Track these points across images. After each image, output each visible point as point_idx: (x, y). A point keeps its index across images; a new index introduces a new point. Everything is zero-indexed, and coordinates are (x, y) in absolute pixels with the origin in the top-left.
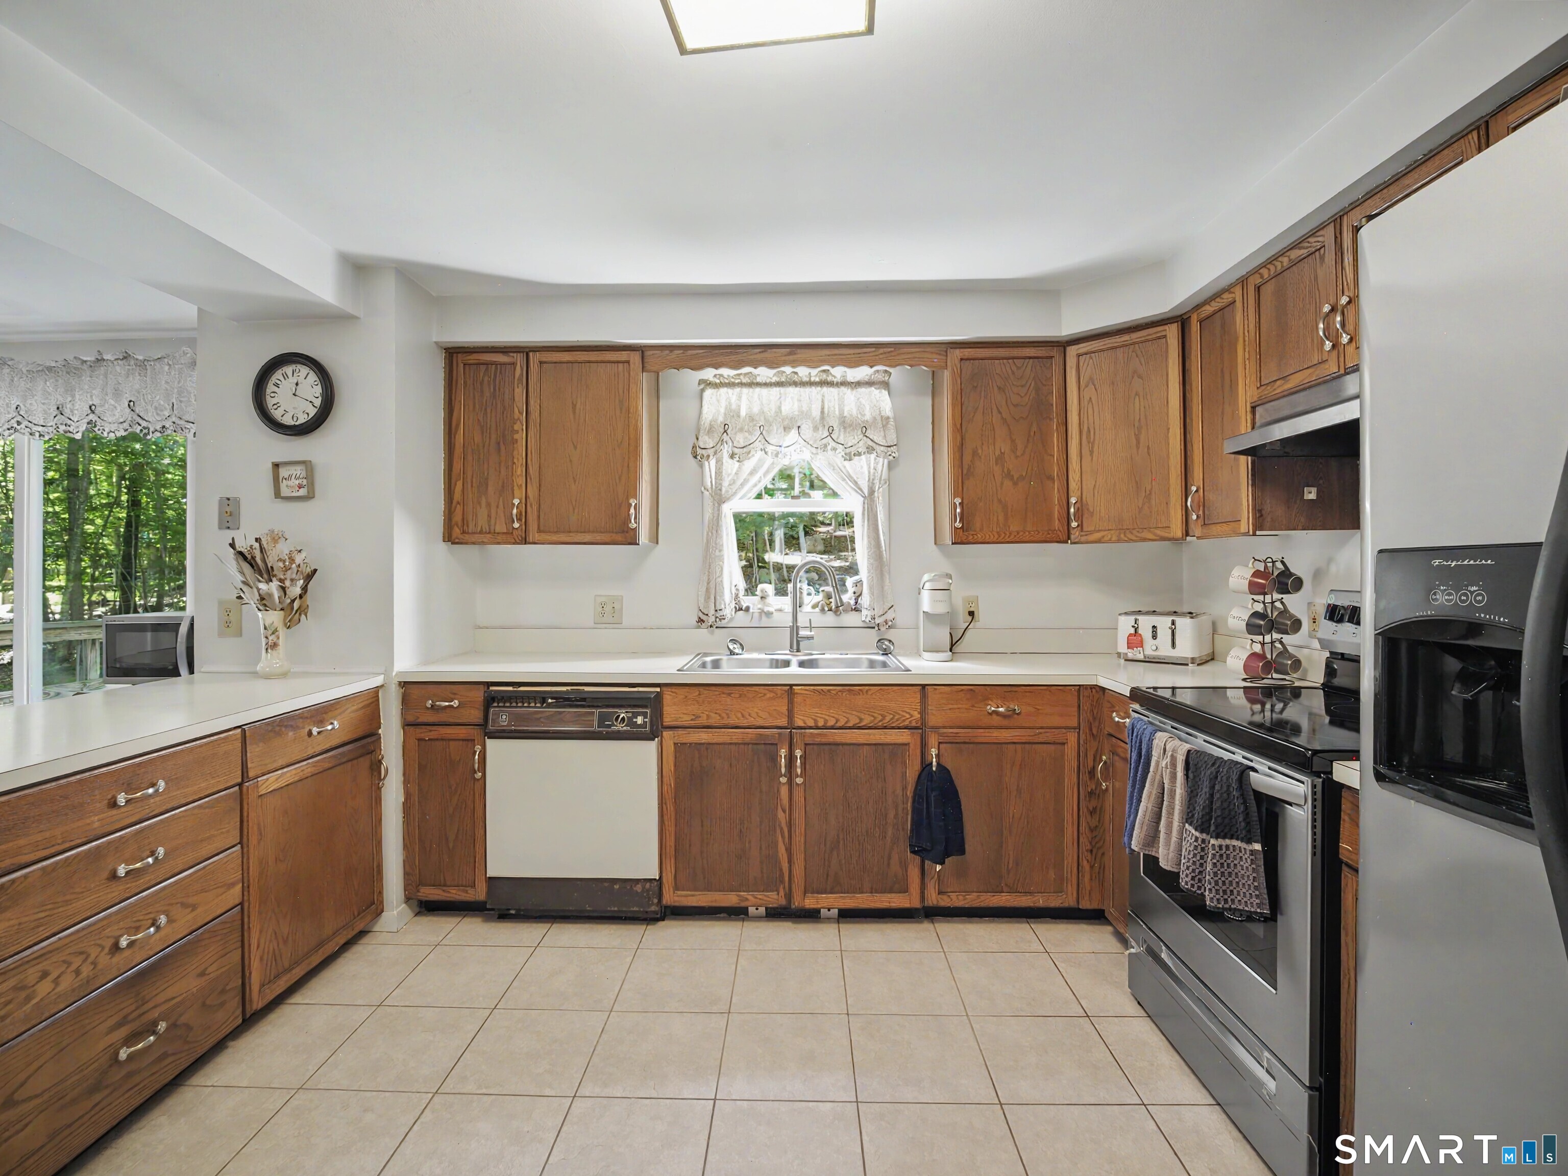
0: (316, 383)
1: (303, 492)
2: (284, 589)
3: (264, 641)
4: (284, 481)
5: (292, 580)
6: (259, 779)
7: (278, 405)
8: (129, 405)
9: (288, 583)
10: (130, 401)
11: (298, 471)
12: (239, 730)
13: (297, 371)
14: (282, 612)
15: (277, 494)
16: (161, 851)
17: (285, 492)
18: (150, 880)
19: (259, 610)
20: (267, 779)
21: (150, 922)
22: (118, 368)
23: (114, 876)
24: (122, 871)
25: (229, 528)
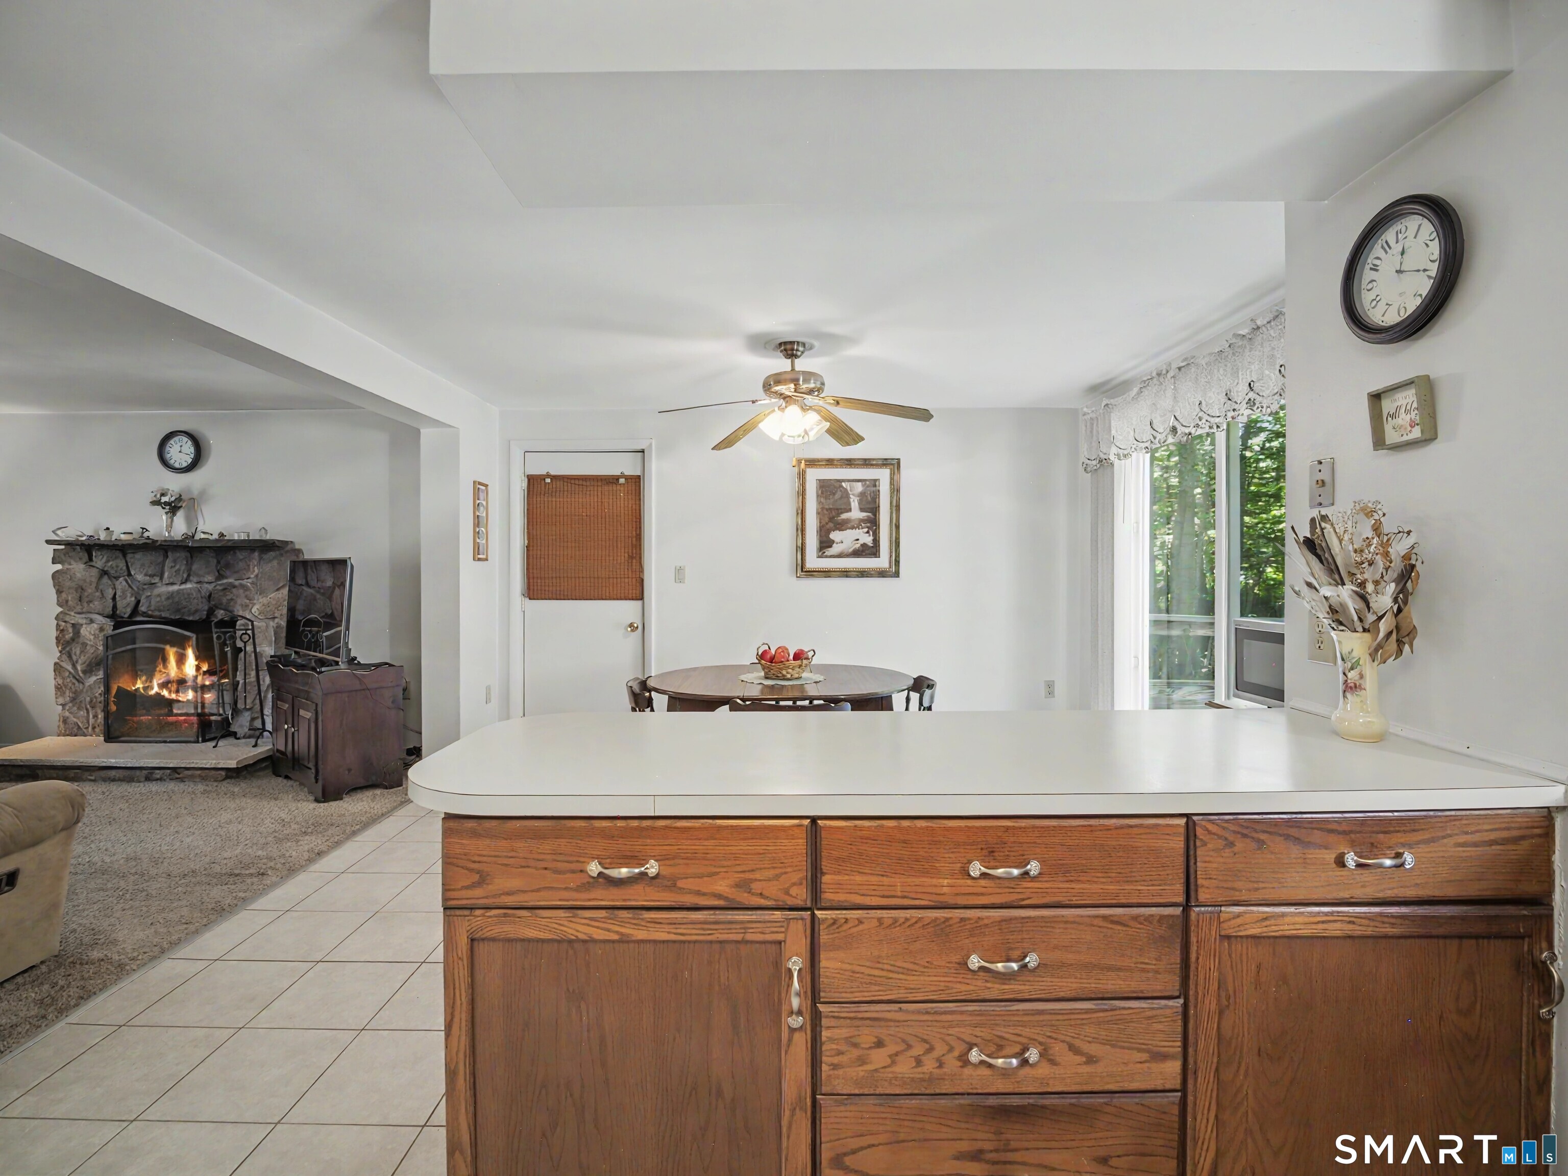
0: (1432, 238)
1: (1416, 433)
2: (1364, 598)
3: (1341, 678)
4: (1389, 419)
5: (1376, 583)
6: (1223, 909)
7: (1378, 299)
8: (1280, 371)
9: (1370, 587)
10: (1281, 366)
11: (1408, 398)
12: (1183, 821)
13: (1403, 230)
14: (1366, 635)
15: (1379, 442)
16: (1032, 960)
17: (1392, 437)
18: (1020, 992)
19: (1333, 628)
20: (1239, 915)
21: (1017, 1049)
22: (1272, 332)
23: (964, 964)
24: (975, 962)
25: (1321, 504)
